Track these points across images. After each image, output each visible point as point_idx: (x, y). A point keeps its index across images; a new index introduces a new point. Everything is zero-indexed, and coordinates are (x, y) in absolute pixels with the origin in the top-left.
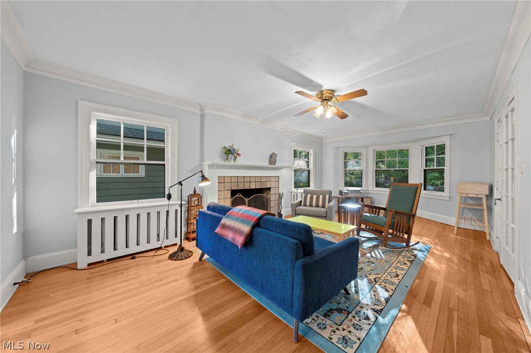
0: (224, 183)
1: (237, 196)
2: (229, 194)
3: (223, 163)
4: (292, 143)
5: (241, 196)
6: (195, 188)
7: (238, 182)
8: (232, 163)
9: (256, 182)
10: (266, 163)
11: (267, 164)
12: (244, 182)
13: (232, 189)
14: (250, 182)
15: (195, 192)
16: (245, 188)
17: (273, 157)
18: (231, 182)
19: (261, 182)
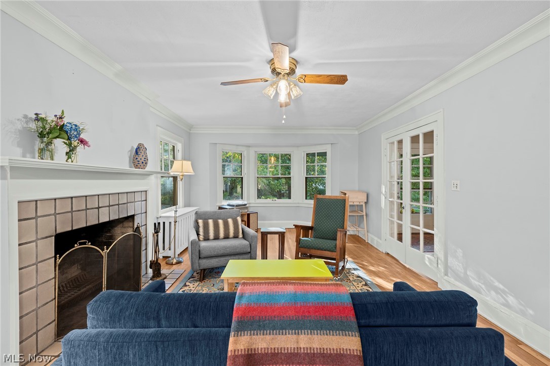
0: (36, 218)
1: (77, 246)
2: (49, 247)
3: (36, 162)
4: (159, 128)
5: (89, 245)
7: (72, 211)
9: (109, 206)
10: (124, 164)
12: (87, 209)
13: (59, 231)
14: (99, 208)
16: (89, 224)
17: (142, 153)
18: (55, 214)
19: (118, 205)
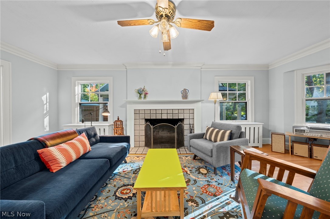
0: (139, 114)
2: (143, 122)
3: (138, 100)
4: (217, 77)
5: (149, 123)
6: (118, 117)
7: (150, 113)
8: (142, 100)
9: (167, 113)
11: (180, 99)
12: (156, 114)
14: (161, 114)
15: (118, 119)
18: (144, 113)
